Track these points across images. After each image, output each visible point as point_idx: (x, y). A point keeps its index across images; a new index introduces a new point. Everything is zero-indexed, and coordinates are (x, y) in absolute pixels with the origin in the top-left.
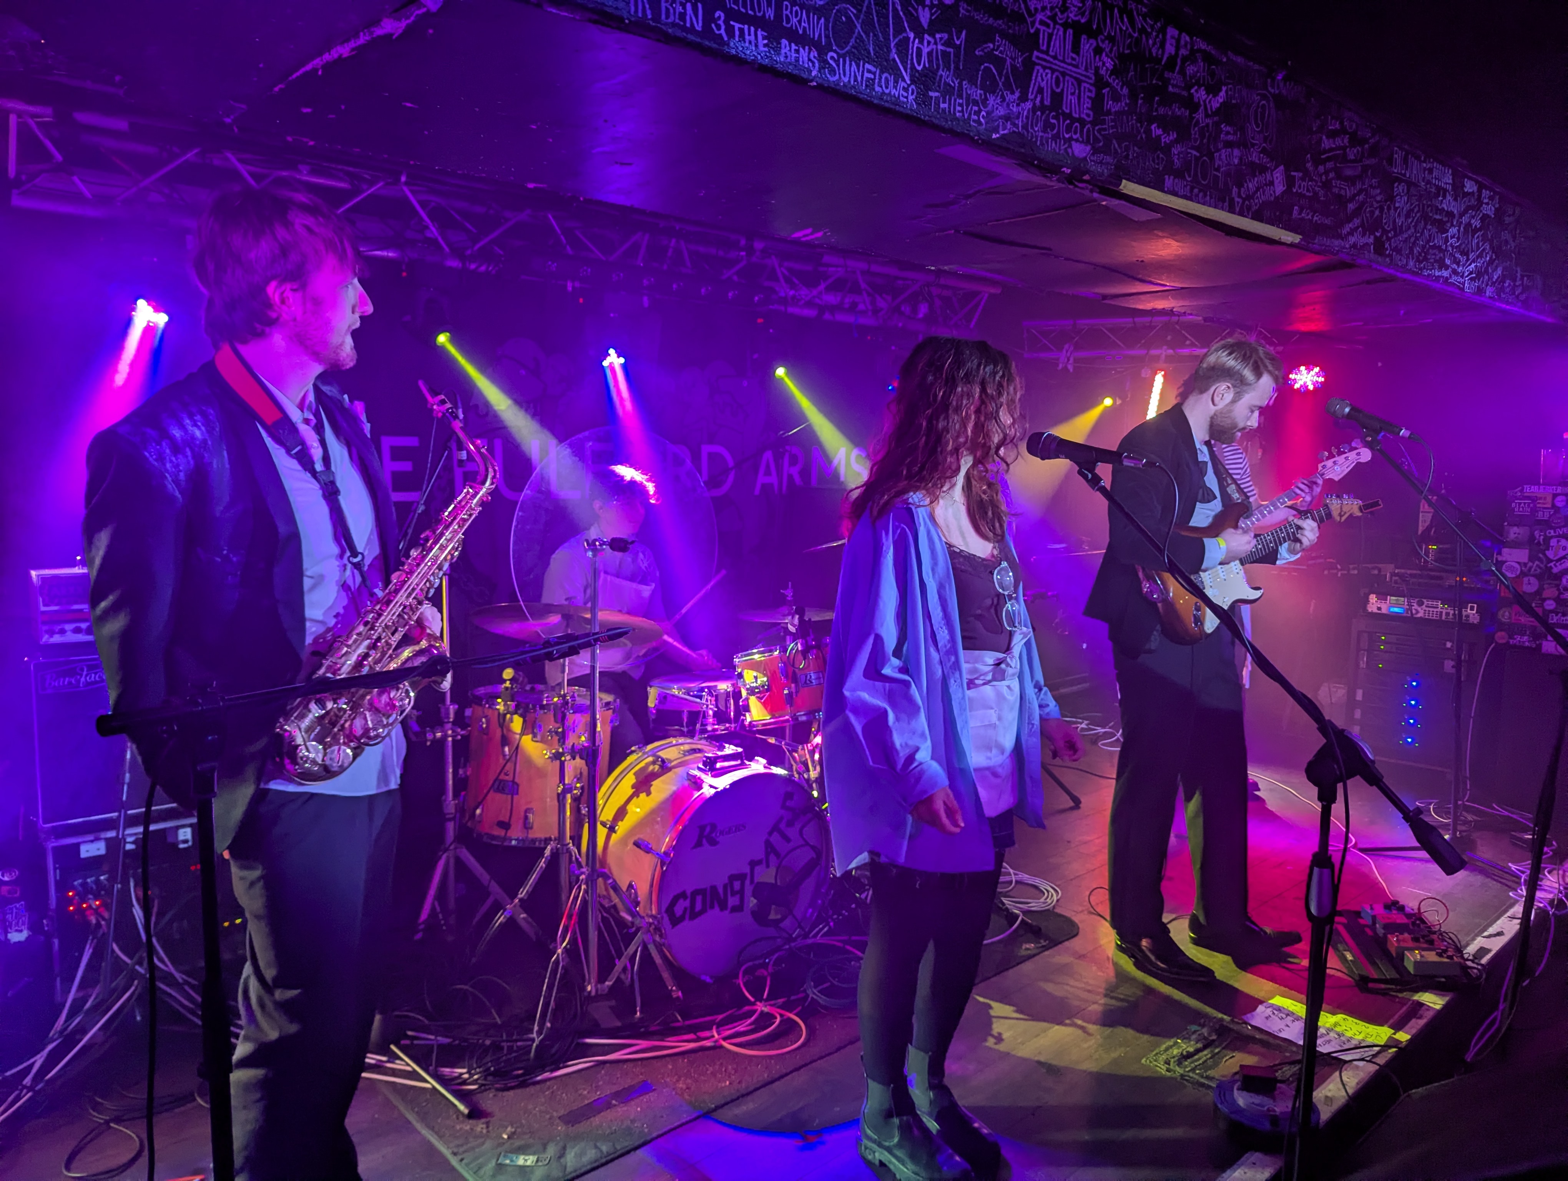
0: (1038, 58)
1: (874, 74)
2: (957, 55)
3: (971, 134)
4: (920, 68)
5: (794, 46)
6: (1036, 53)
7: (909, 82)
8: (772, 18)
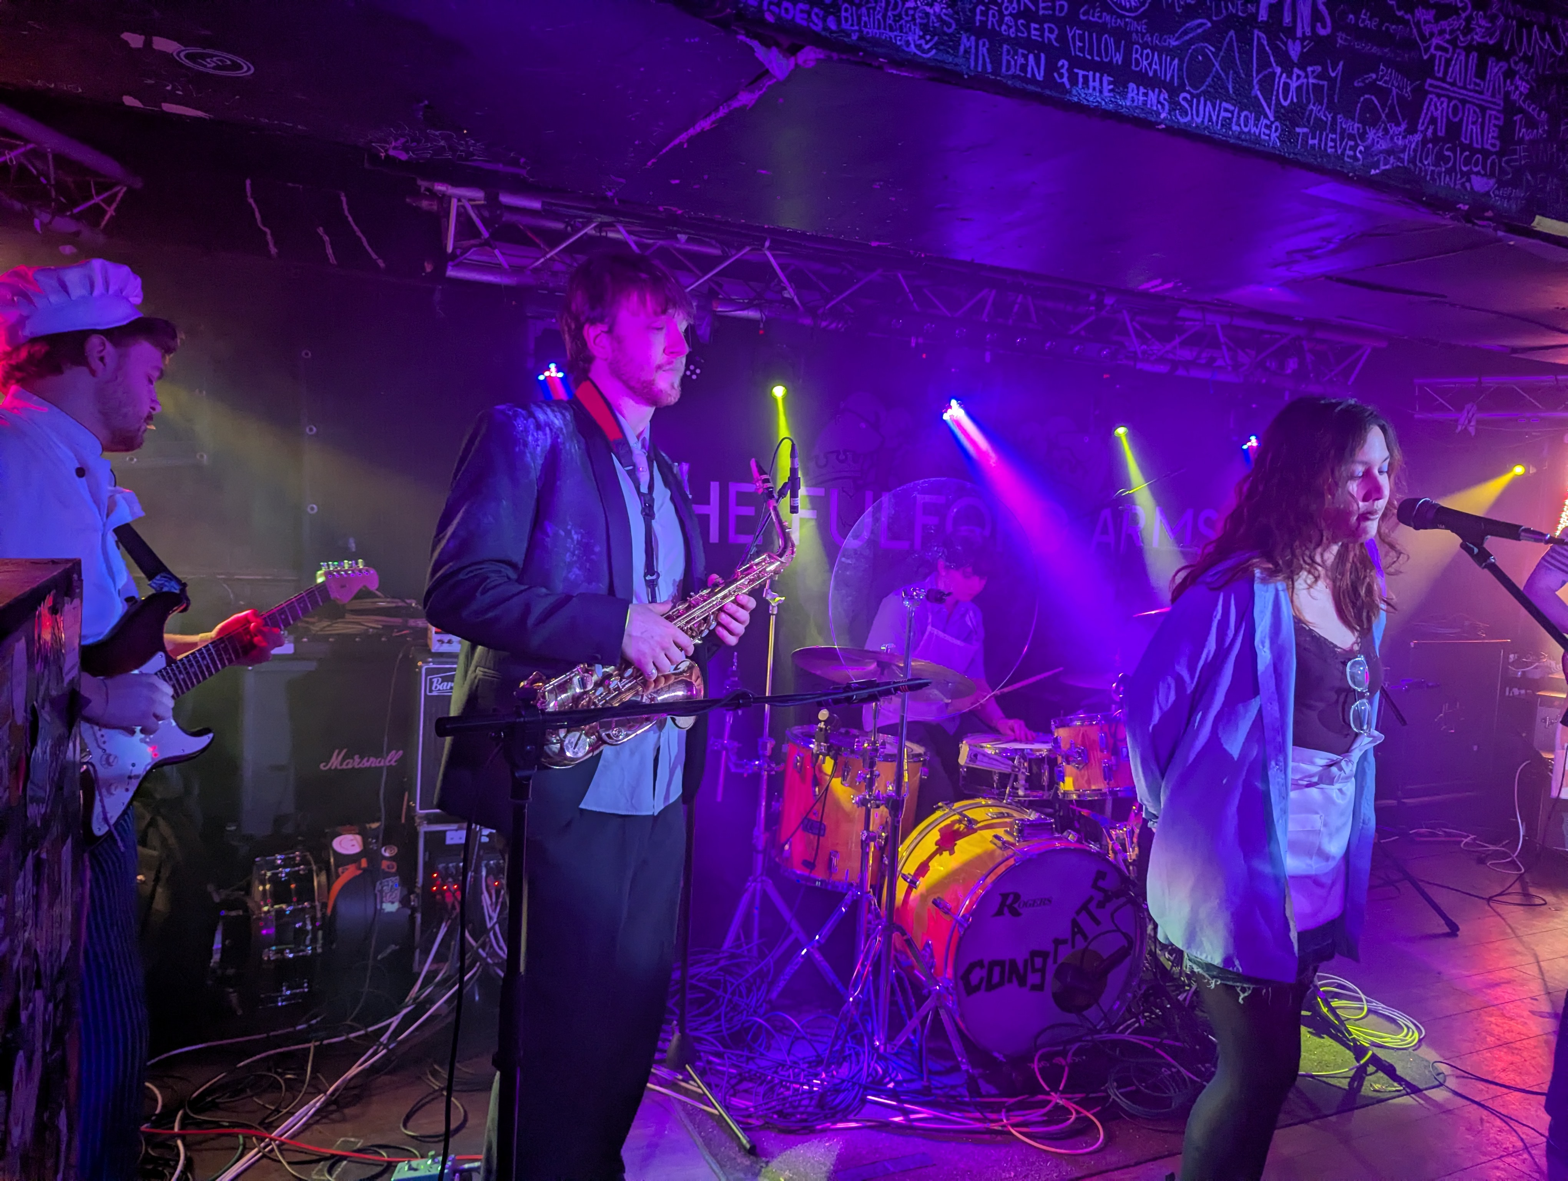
0: (1431, 85)
1: (1232, 112)
2: (1331, 88)
3: (1346, 171)
4: (1285, 104)
5: (1142, 90)
6: (1429, 81)
7: (1272, 119)
8: (1120, 63)
